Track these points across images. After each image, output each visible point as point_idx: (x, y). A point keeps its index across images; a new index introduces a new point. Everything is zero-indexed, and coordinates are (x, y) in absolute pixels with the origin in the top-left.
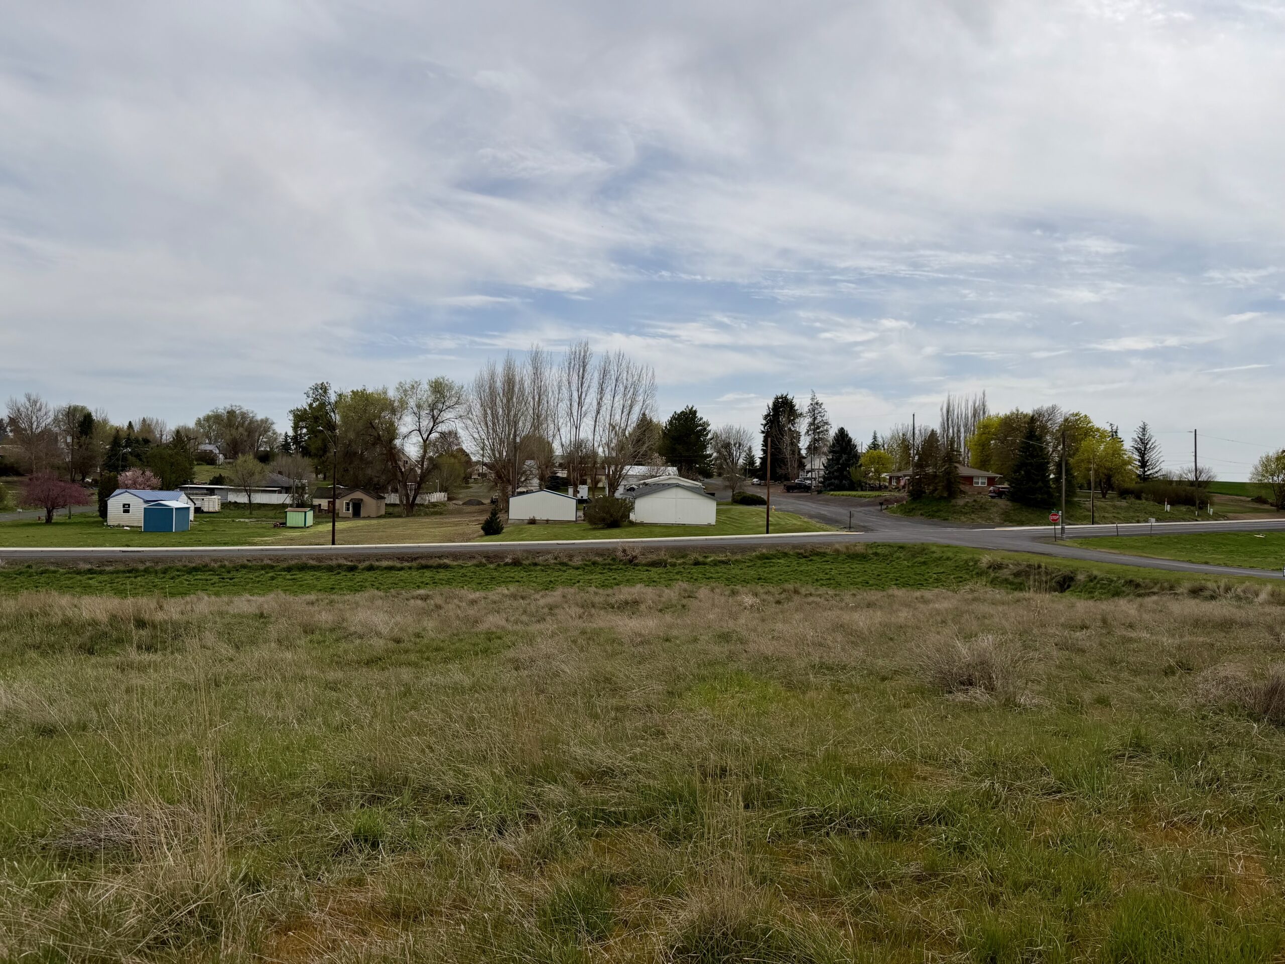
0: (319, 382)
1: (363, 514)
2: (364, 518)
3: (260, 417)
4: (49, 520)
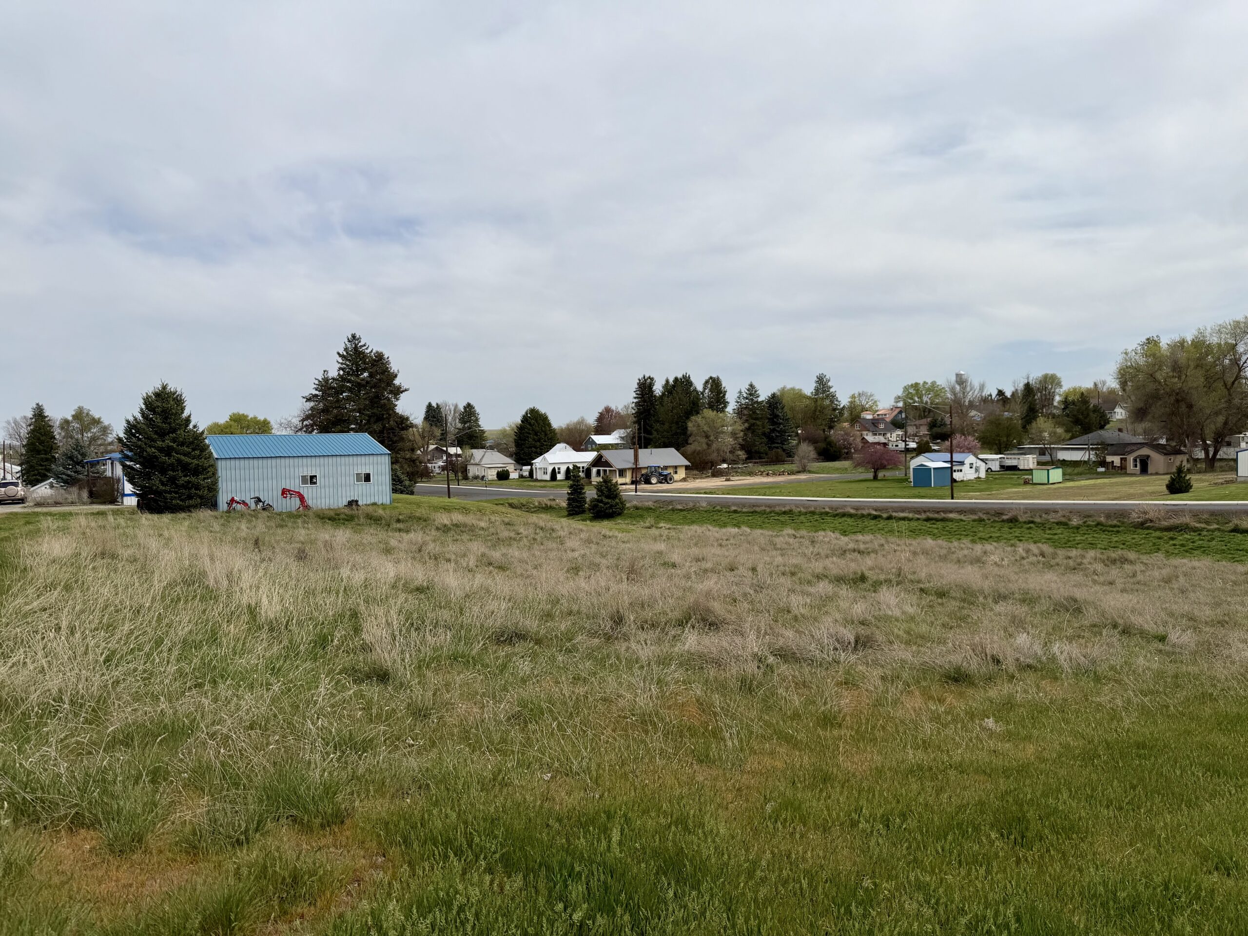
1: (1151, 469)
2: (1151, 474)
4: (875, 478)
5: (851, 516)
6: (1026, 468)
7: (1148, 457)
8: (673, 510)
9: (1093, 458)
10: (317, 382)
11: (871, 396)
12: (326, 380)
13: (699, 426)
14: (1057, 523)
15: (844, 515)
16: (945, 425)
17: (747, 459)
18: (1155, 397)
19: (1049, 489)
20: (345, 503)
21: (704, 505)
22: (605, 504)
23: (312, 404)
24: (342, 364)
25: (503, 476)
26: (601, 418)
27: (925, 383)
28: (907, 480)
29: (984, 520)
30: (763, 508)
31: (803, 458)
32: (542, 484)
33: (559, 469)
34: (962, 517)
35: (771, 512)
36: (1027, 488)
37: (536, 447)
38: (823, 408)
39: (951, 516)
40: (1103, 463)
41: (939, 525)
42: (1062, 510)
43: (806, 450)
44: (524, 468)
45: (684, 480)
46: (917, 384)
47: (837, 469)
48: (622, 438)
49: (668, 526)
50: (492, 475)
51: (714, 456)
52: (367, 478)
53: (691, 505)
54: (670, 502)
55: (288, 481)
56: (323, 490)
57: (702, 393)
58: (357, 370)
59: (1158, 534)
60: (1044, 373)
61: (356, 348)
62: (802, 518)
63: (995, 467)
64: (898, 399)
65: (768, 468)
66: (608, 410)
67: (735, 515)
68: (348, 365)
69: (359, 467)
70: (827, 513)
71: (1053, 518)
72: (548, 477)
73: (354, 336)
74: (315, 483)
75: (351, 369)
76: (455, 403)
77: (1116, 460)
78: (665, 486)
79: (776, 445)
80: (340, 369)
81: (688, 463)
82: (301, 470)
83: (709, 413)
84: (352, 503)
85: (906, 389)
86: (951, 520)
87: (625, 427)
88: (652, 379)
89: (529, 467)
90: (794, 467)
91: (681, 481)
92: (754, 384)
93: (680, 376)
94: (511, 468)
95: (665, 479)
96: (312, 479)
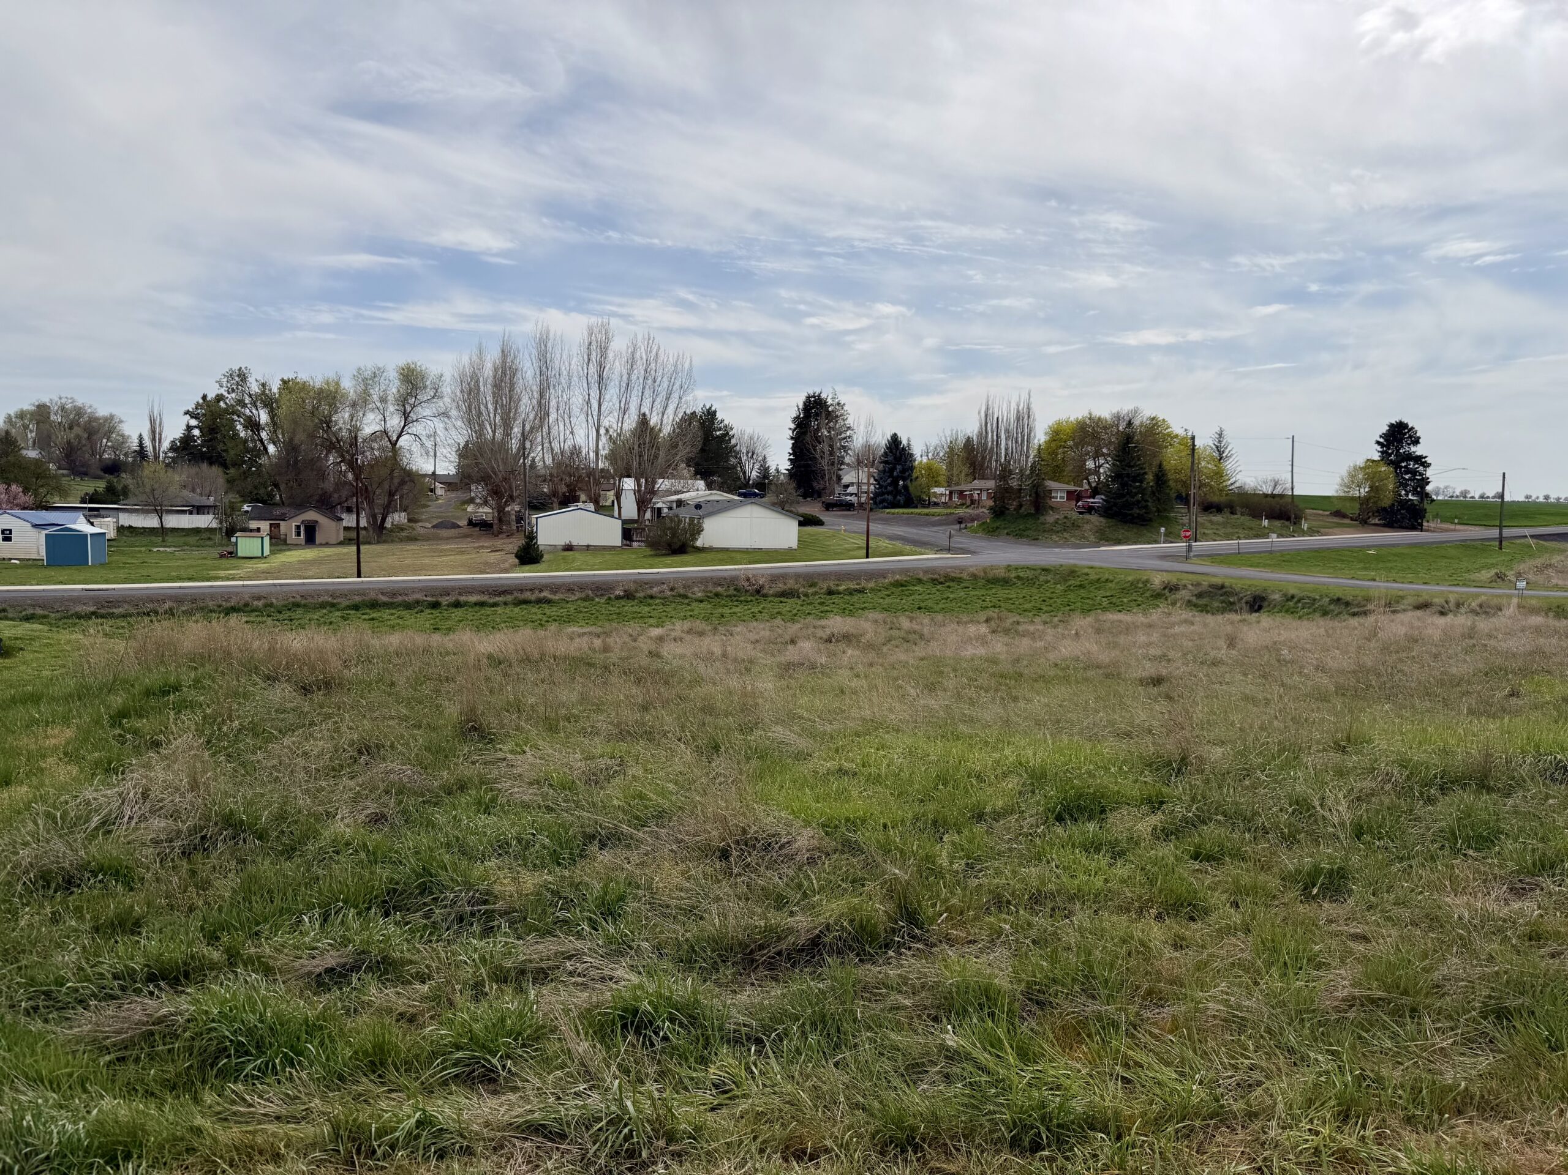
0: (236, 368)
1: (319, 538)
2: (321, 545)
3: (102, 412)
7: (314, 522)
77: (264, 527)
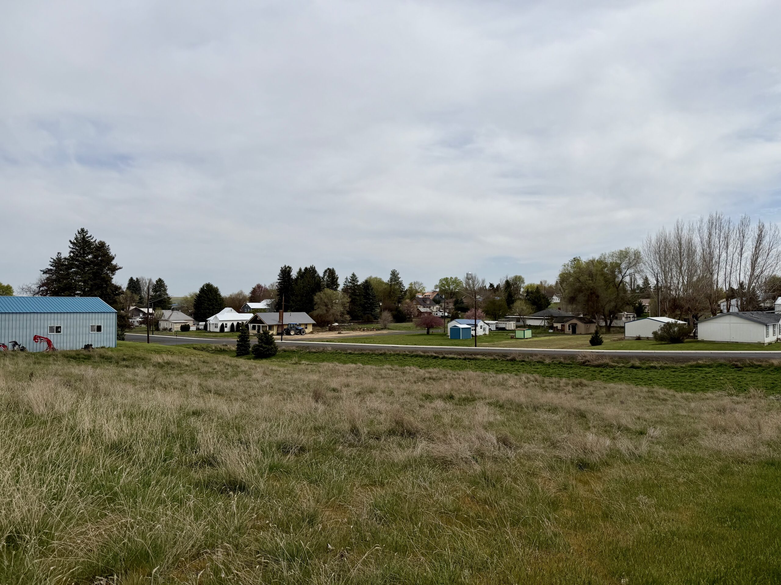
1: (577, 332)
4: (428, 333)
5: (421, 356)
6: (510, 329)
7: (576, 324)
8: (309, 352)
9: (547, 324)
10: (52, 260)
11: (421, 284)
12: (59, 259)
13: (321, 299)
14: (538, 362)
15: (417, 356)
16: (463, 303)
17: (351, 320)
18: (580, 290)
19: (525, 341)
20: (82, 345)
21: (330, 349)
22: (264, 348)
23: (48, 275)
24: (73, 248)
25: (185, 328)
26: (254, 291)
27: (451, 278)
28: (445, 335)
29: (497, 360)
30: (367, 351)
31: (385, 320)
32: (214, 334)
33: (226, 324)
34: (484, 357)
35: (372, 354)
36: (513, 341)
37: (209, 309)
38: (395, 290)
39: (479, 357)
40: (552, 327)
41: (473, 362)
42: (540, 354)
43: (387, 315)
44: (200, 323)
45: (312, 333)
46: (447, 278)
47: (405, 328)
48: (268, 305)
49: (307, 363)
50: (177, 327)
51: (331, 318)
52: (99, 329)
53: (321, 349)
54: (307, 347)
55: (39, 330)
56: (65, 337)
57: (323, 278)
58: (84, 253)
59: (593, 369)
60: (515, 275)
61: (84, 238)
62: (392, 357)
63: (493, 328)
64: (436, 287)
65: (363, 326)
66: (259, 286)
67: (350, 356)
68: (77, 250)
69: (94, 321)
70: (407, 355)
71: (535, 359)
72: (218, 330)
73: (83, 230)
74: (60, 332)
75: (79, 252)
76: (149, 278)
77: (559, 326)
78: (299, 337)
79: (368, 312)
80: (71, 252)
81: (314, 322)
82: (49, 322)
83: (328, 291)
84: (87, 347)
85: (441, 281)
86: (478, 359)
87: (271, 298)
88: (290, 268)
89: (204, 323)
90: (379, 326)
91: (309, 333)
92: (355, 274)
93: (308, 267)
94: (191, 323)
95: (300, 332)
96: (58, 329)
